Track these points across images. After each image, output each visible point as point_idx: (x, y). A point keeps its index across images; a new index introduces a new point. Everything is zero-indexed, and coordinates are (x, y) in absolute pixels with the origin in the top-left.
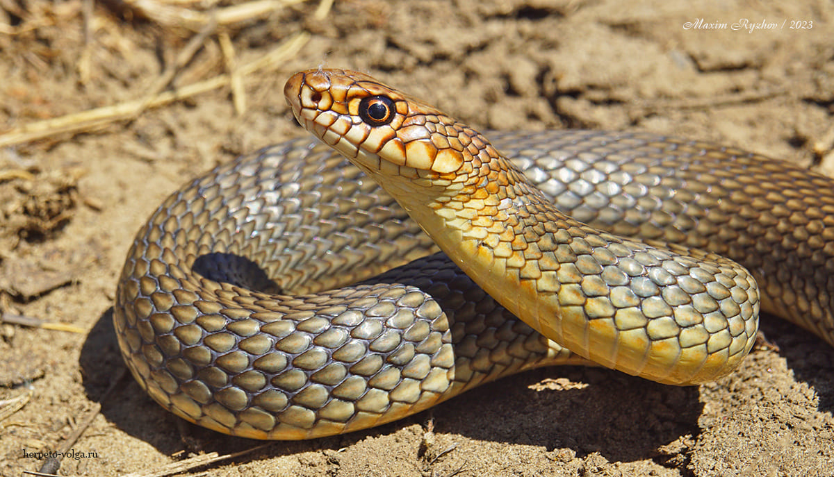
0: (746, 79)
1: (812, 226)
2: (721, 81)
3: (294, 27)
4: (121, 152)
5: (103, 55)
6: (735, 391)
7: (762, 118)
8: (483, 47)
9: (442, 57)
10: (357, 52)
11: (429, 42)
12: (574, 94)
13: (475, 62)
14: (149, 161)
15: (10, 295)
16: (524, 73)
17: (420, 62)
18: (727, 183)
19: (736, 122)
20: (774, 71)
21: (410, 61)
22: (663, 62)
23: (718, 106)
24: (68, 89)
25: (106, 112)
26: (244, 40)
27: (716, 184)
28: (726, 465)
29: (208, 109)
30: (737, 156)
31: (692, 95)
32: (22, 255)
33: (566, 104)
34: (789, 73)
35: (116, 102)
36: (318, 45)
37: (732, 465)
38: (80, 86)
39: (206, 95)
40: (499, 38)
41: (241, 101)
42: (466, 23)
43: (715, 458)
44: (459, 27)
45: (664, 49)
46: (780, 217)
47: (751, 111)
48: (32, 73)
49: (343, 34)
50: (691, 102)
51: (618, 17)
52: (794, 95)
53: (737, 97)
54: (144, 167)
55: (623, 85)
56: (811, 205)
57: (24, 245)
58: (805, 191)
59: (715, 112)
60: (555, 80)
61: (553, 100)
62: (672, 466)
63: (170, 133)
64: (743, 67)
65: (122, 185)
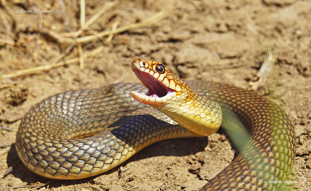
0: (234, 61)
1: (243, 105)
2: (228, 61)
3: (100, 44)
4: (44, 80)
5: (41, 52)
6: (217, 152)
7: (239, 72)
8: (157, 50)
9: (143, 53)
10: (119, 51)
11: (140, 49)
12: (182, 65)
13: (154, 55)
14: (52, 83)
15: (4, 121)
16: (169, 58)
17: (137, 55)
18: (220, 93)
19: (230, 73)
20: (244, 59)
21: (133, 54)
22: (210, 56)
23: (225, 68)
24: (30, 61)
25: (40, 68)
26: (85, 47)
27: (217, 93)
28: (209, 173)
29: (72, 68)
30: (224, 86)
31: (218, 65)
32: (11, 109)
33: (180, 68)
34: (248, 59)
35: (44, 65)
36: (107, 49)
37: (210, 173)
38: (33, 61)
39: (72, 64)
40: (163, 48)
41: (82, 66)
42: (152, 43)
43: (206, 171)
44: (150, 45)
45: (211, 51)
46: (234, 103)
47: (235, 71)
48: (20, 56)
49: (115, 46)
50: (217, 67)
51: (198, 42)
52: (249, 66)
53: (231, 66)
54: (50, 85)
55: (197, 62)
56: (243, 99)
57: (11, 107)
58: (242, 95)
59: (225, 71)
60: (177, 61)
61: (176, 66)
62: (195, 174)
63: (59, 75)
64: (234, 57)
65: (43, 90)
